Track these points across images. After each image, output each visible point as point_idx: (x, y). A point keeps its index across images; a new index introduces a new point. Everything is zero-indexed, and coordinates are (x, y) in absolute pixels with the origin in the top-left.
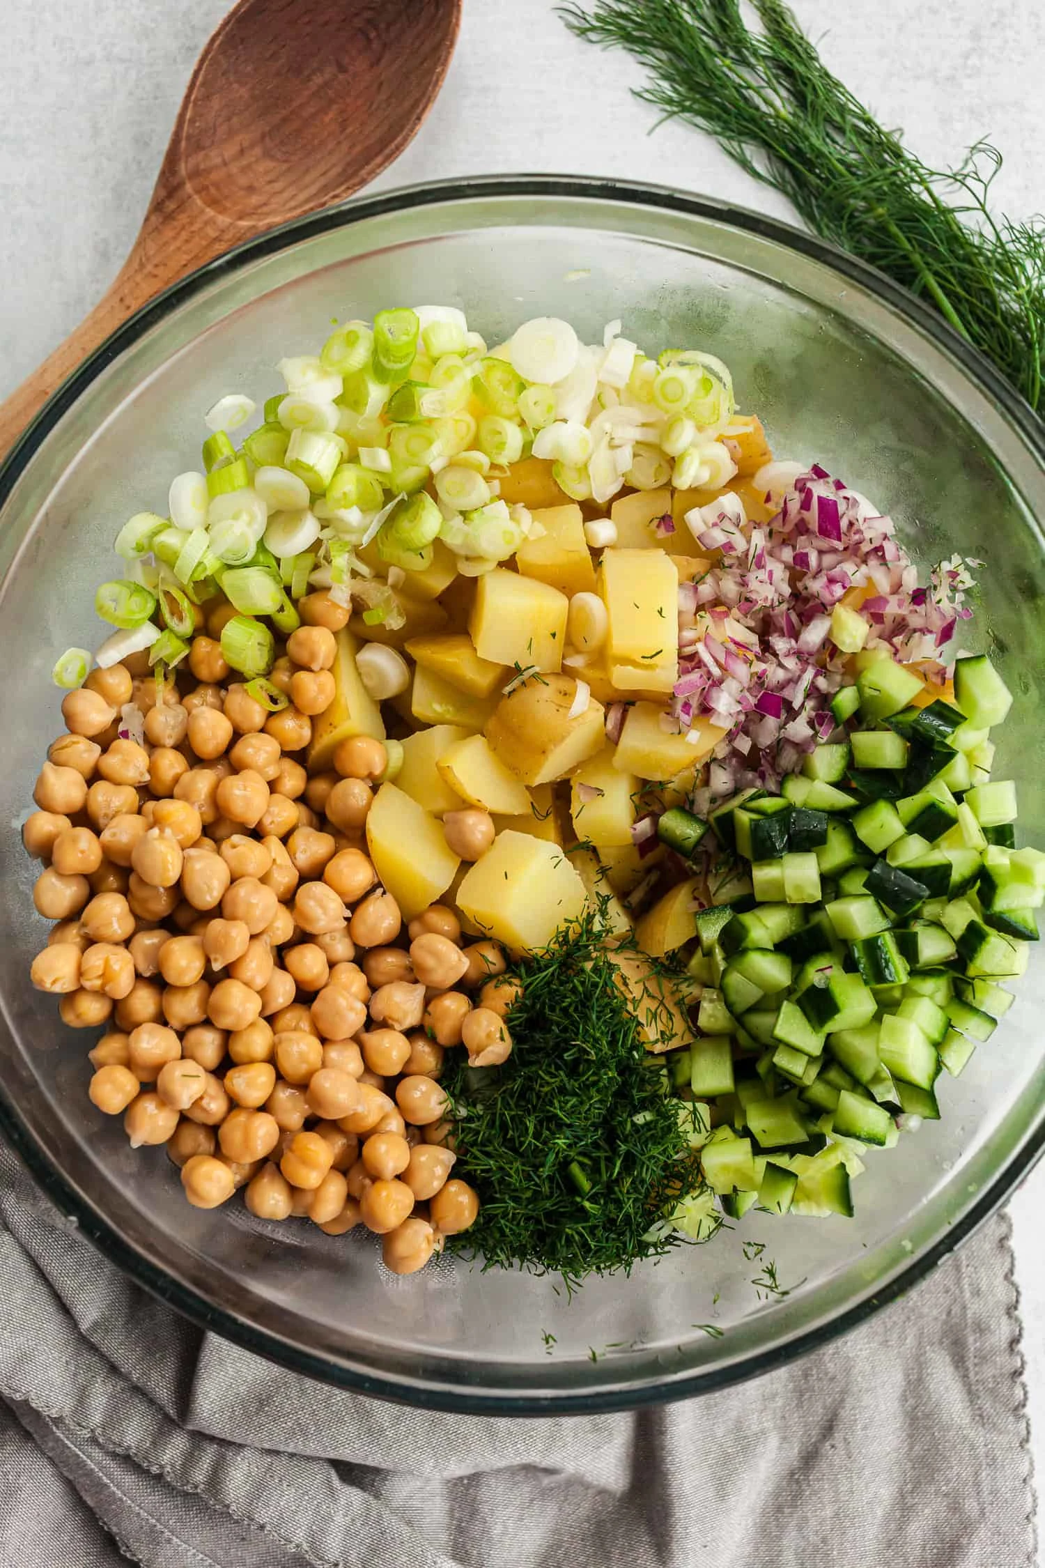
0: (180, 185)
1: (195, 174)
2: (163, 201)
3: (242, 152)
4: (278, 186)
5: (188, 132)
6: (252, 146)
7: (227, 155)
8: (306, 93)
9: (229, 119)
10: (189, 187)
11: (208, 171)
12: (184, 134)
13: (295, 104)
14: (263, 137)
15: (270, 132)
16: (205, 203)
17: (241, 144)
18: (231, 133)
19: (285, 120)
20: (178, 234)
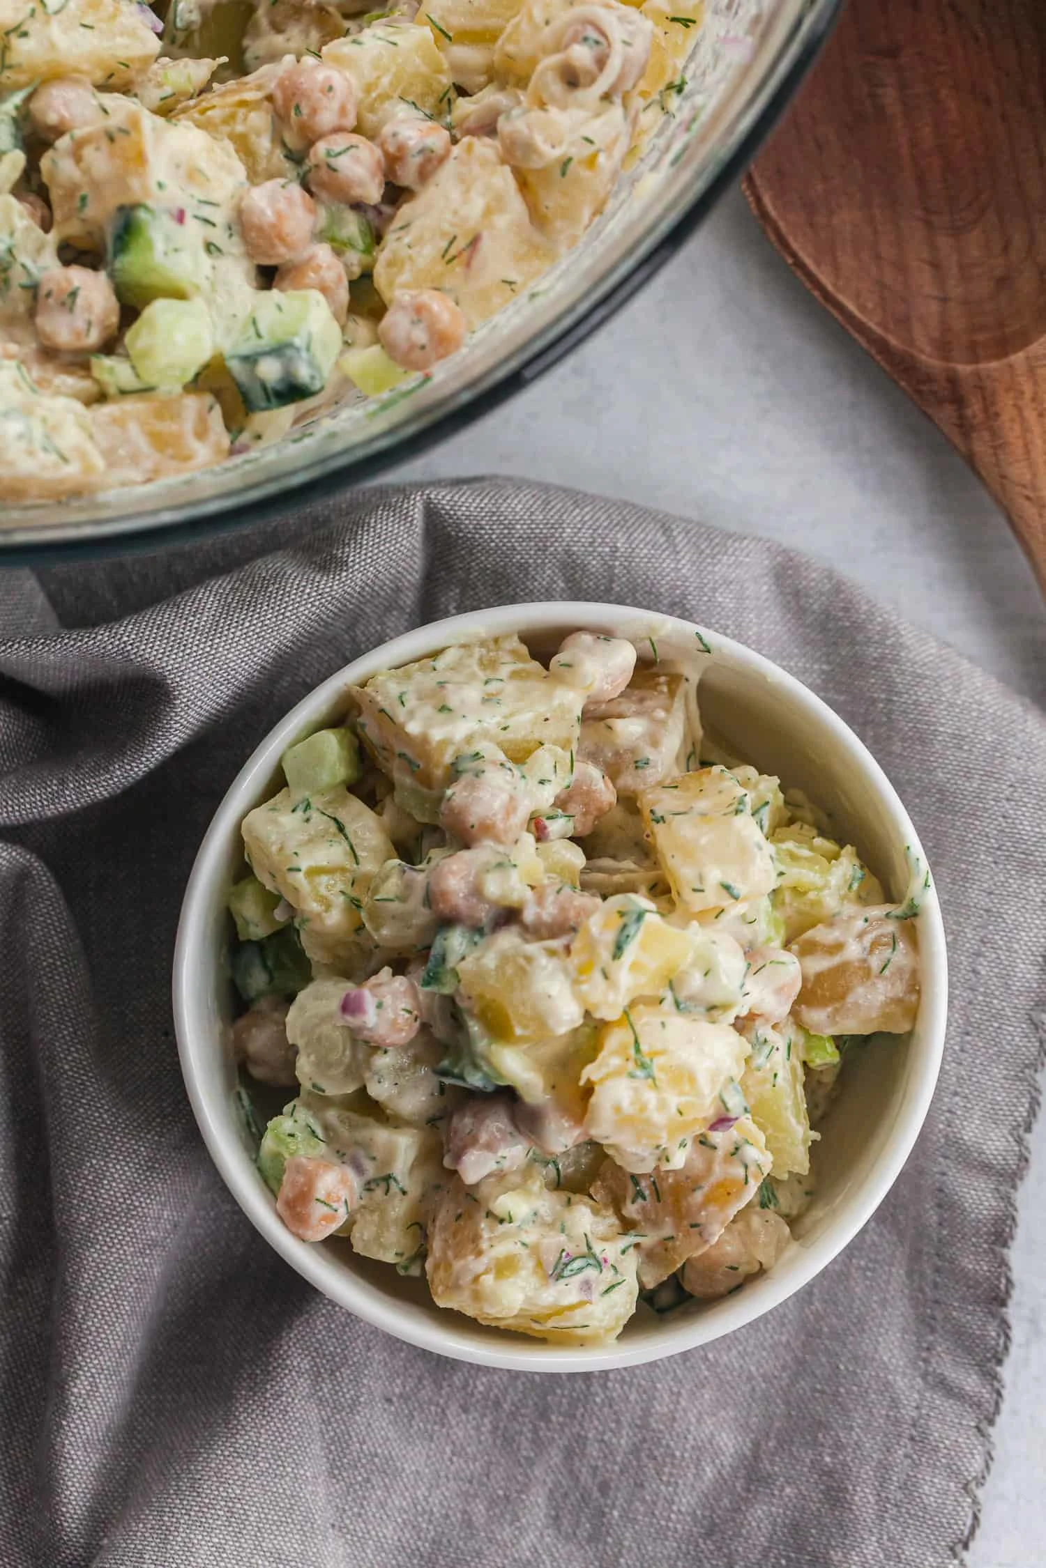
0: (953, 381)
1: (944, 348)
2: (961, 417)
3: (935, 265)
4: (1018, 240)
5: (879, 324)
6: (933, 247)
7: (929, 289)
8: (899, 124)
9: (878, 257)
10: (964, 369)
11: (946, 329)
12: (879, 330)
13: (905, 151)
14: (928, 224)
15: (927, 210)
16: (998, 357)
17: (923, 261)
18: (901, 268)
19: (921, 180)
20: (1023, 419)
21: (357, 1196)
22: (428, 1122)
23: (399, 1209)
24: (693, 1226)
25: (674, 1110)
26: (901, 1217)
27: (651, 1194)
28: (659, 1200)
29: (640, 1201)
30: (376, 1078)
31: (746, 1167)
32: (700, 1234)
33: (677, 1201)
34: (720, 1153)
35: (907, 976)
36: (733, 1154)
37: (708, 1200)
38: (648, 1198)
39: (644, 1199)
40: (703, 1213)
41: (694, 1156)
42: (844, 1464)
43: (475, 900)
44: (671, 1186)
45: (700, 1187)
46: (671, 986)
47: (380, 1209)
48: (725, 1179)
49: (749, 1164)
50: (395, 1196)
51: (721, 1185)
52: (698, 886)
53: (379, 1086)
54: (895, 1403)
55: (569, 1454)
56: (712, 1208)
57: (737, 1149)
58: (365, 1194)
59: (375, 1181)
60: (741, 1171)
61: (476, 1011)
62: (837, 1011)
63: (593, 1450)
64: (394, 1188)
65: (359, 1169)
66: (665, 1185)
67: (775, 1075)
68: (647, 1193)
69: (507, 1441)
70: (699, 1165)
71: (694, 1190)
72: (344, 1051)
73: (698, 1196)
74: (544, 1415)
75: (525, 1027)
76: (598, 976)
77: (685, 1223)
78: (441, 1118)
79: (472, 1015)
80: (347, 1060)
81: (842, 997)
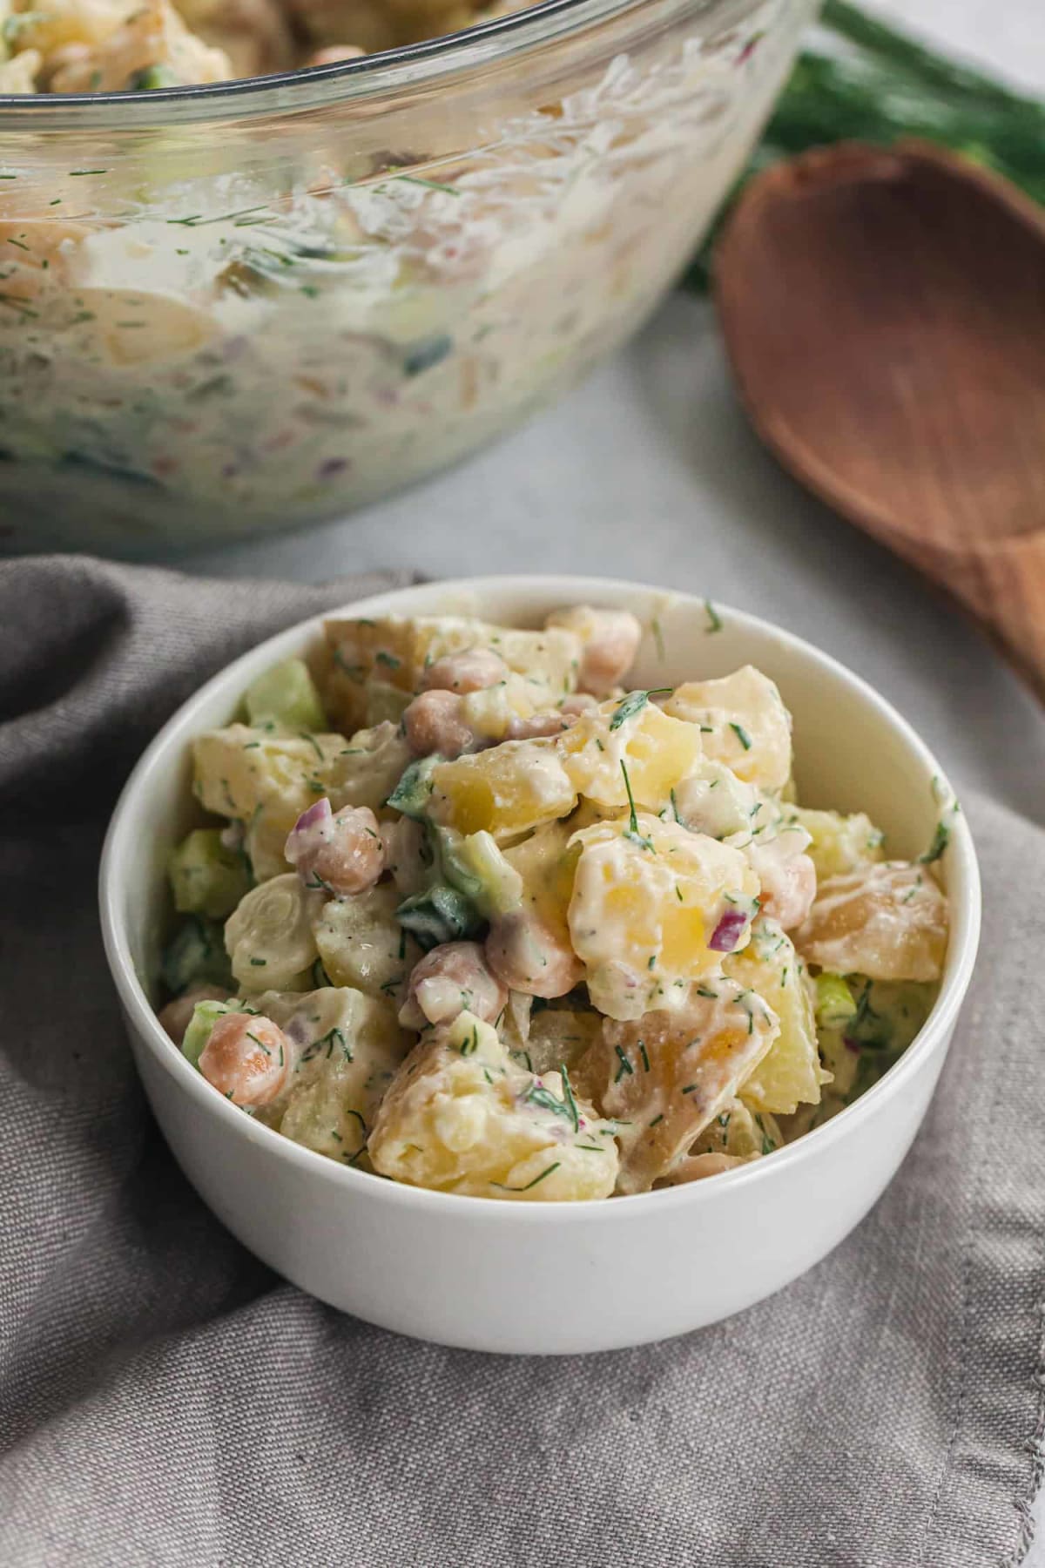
21: (292, 1069)
22: (382, 988)
23: (340, 1076)
24: (685, 1091)
25: (671, 887)
26: (921, 1320)
27: (638, 1065)
28: (647, 1069)
29: (625, 1076)
30: (328, 927)
31: (751, 1015)
32: (695, 1101)
33: (669, 1065)
34: (721, 1001)
35: (933, 908)
36: (735, 1001)
37: (706, 1055)
38: (635, 1071)
39: (630, 1071)
40: (699, 1070)
41: (692, 1008)
42: (852, 1540)
43: (455, 723)
44: (664, 1048)
45: (697, 1040)
46: (673, 800)
47: (319, 1079)
48: (727, 1030)
49: (754, 1012)
50: (338, 1059)
51: (720, 1037)
52: (706, 725)
53: (329, 934)
54: (914, 1481)
55: (516, 1534)
56: (710, 1064)
57: (740, 997)
58: (302, 1066)
59: (317, 1046)
60: (743, 1018)
61: (450, 815)
62: (854, 940)
63: (546, 1532)
64: (338, 1049)
65: (296, 1033)
66: (656, 1048)
67: (785, 971)
68: (633, 1064)
69: (441, 1525)
70: (696, 1015)
71: (689, 1045)
72: (292, 911)
73: (694, 1051)
74: (488, 1492)
75: (505, 796)
76: (591, 746)
77: (678, 1089)
78: (398, 983)
79: (444, 823)
80: (294, 920)
81: (860, 925)
